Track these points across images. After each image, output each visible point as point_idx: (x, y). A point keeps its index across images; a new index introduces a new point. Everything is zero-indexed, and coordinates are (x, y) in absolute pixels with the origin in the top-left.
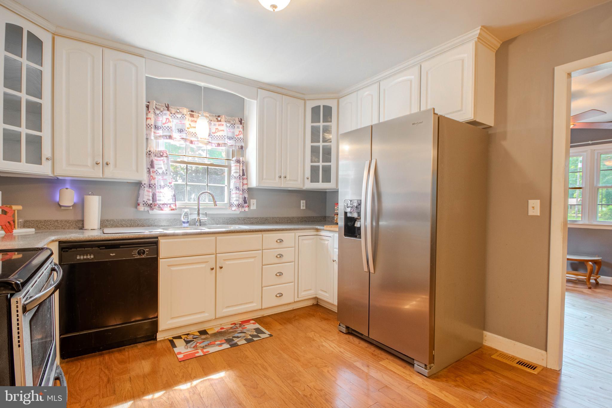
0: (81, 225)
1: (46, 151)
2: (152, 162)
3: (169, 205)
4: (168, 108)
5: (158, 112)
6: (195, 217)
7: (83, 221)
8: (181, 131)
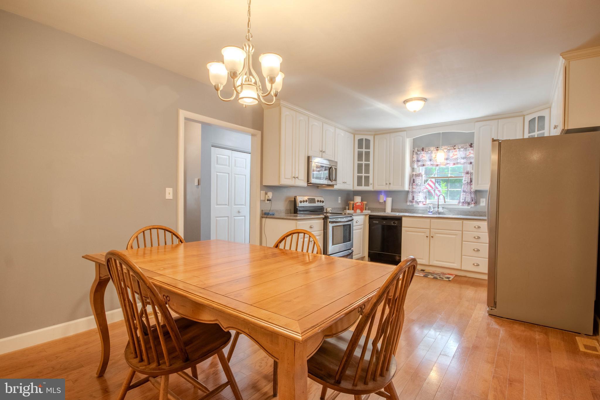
0: (384, 210)
1: (371, 181)
2: (414, 180)
3: (421, 202)
4: (423, 150)
5: (419, 153)
6: (436, 209)
7: (385, 209)
8: (430, 160)
